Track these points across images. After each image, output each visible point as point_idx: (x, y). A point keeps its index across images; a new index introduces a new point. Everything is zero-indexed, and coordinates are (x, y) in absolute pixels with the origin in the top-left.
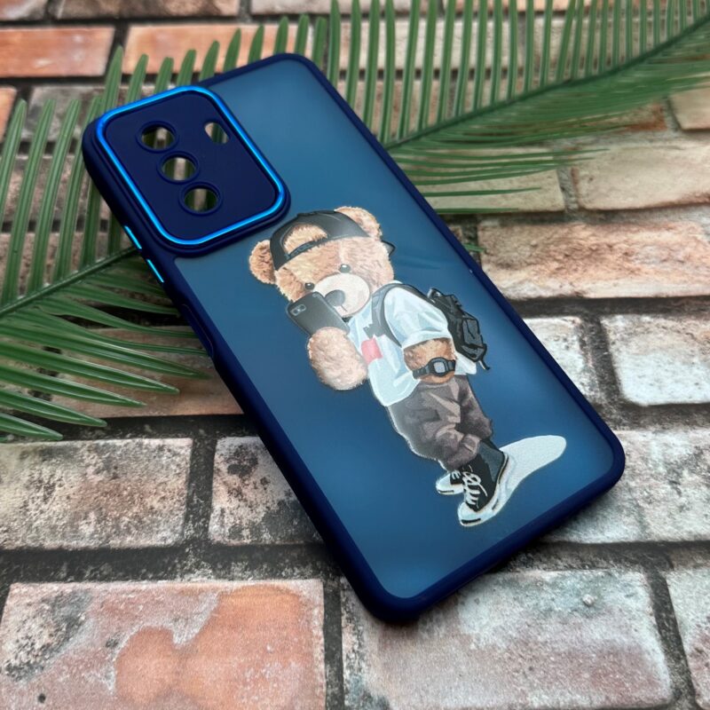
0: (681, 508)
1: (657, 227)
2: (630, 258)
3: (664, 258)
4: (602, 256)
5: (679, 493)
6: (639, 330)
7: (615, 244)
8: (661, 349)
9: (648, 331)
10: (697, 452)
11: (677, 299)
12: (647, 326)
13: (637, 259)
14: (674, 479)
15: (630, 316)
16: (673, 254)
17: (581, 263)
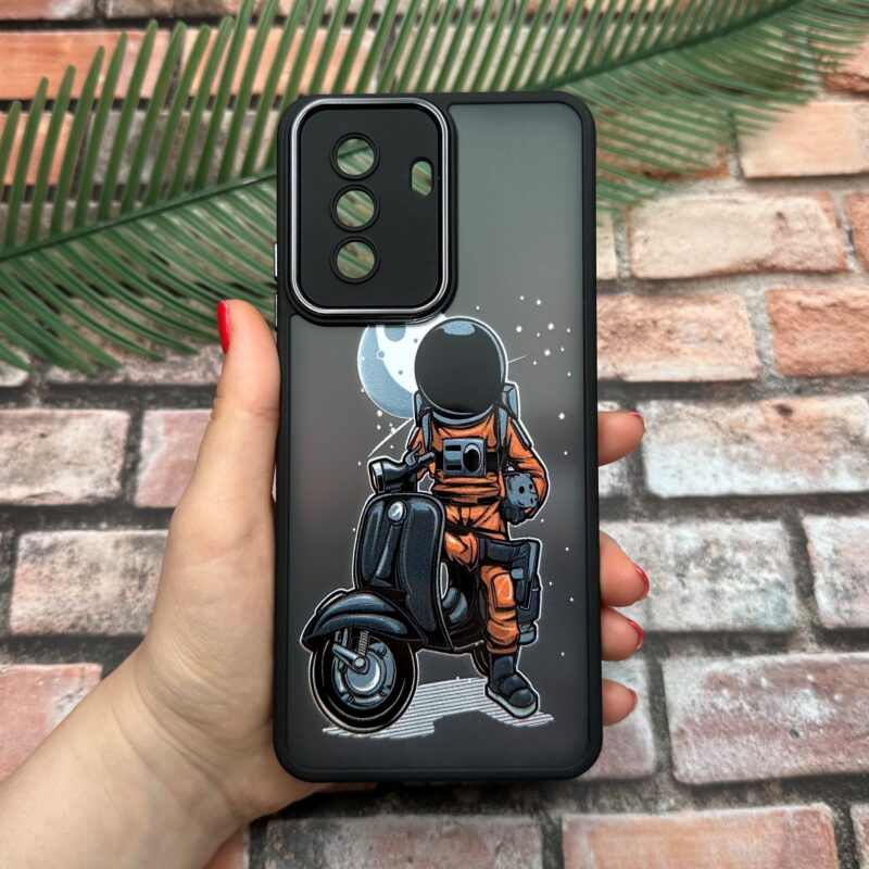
0: (684, 600)
1: (701, 301)
2: (673, 336)
3: (703, 336)
4: (646, 334)
5: (684, 585)
6: (670, 417)
7: (660, 320)
8: (687, 438)
9: (678, 419)
10: (705, 545)
11: (709, 384)
12: (678, 413)
13: (679, 338)
14: (680, 571)
15: (663, 402)
16: (713, 332)
17: (625, 341)
